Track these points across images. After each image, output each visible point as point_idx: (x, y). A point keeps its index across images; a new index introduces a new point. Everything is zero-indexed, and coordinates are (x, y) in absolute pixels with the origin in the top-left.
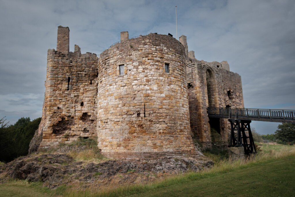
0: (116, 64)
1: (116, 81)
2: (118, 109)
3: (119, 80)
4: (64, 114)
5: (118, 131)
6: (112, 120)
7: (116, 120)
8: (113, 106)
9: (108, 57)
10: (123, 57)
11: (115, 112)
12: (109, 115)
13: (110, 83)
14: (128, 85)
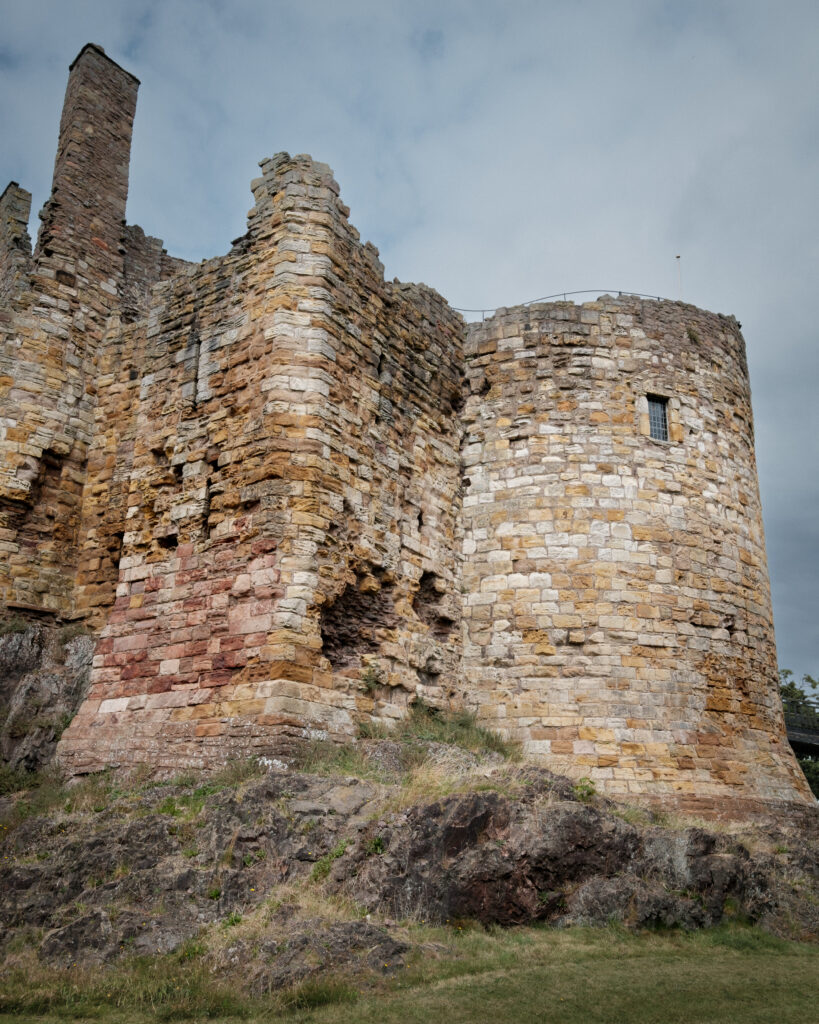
0: (628, 384)
1: (636, 459)
2: (652, 587)
3: (651, 459)
4: (366, 554)
5: (661, 692)
6: (621, 634)
7: (644, 639)
8: (624, 569)
9: (578, 338)
10: (660, 367)
11: (640, 600)
12: (601, 608)
13: (603, 460)
14: (692, 492)
